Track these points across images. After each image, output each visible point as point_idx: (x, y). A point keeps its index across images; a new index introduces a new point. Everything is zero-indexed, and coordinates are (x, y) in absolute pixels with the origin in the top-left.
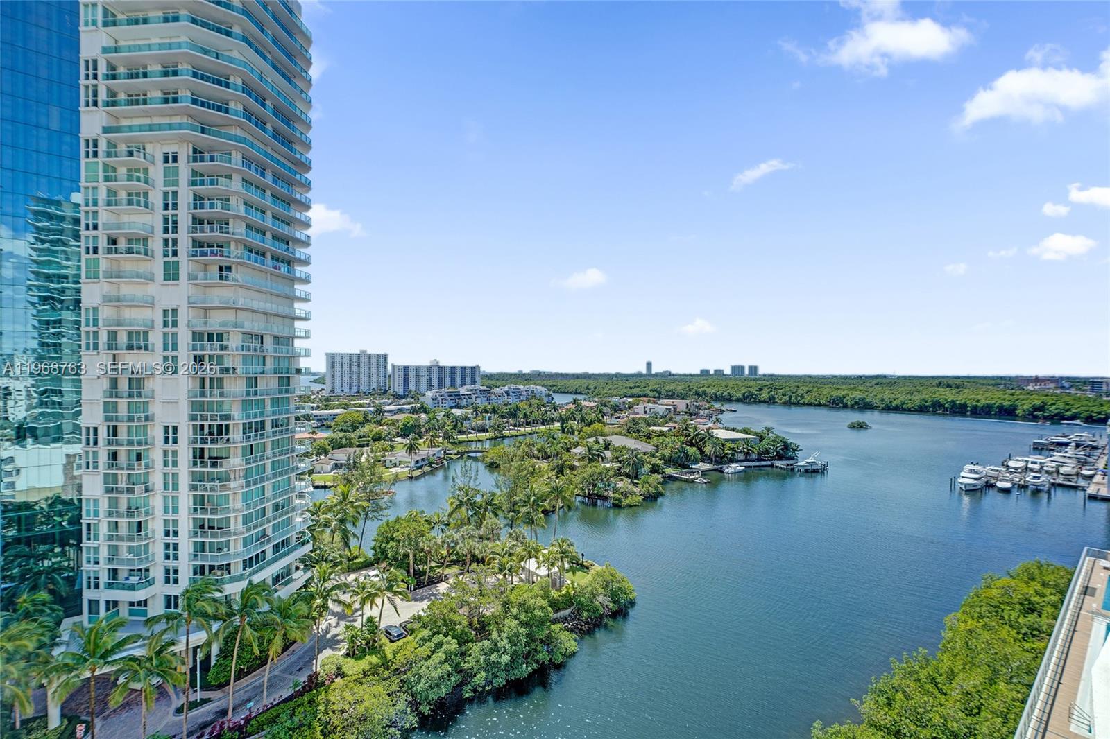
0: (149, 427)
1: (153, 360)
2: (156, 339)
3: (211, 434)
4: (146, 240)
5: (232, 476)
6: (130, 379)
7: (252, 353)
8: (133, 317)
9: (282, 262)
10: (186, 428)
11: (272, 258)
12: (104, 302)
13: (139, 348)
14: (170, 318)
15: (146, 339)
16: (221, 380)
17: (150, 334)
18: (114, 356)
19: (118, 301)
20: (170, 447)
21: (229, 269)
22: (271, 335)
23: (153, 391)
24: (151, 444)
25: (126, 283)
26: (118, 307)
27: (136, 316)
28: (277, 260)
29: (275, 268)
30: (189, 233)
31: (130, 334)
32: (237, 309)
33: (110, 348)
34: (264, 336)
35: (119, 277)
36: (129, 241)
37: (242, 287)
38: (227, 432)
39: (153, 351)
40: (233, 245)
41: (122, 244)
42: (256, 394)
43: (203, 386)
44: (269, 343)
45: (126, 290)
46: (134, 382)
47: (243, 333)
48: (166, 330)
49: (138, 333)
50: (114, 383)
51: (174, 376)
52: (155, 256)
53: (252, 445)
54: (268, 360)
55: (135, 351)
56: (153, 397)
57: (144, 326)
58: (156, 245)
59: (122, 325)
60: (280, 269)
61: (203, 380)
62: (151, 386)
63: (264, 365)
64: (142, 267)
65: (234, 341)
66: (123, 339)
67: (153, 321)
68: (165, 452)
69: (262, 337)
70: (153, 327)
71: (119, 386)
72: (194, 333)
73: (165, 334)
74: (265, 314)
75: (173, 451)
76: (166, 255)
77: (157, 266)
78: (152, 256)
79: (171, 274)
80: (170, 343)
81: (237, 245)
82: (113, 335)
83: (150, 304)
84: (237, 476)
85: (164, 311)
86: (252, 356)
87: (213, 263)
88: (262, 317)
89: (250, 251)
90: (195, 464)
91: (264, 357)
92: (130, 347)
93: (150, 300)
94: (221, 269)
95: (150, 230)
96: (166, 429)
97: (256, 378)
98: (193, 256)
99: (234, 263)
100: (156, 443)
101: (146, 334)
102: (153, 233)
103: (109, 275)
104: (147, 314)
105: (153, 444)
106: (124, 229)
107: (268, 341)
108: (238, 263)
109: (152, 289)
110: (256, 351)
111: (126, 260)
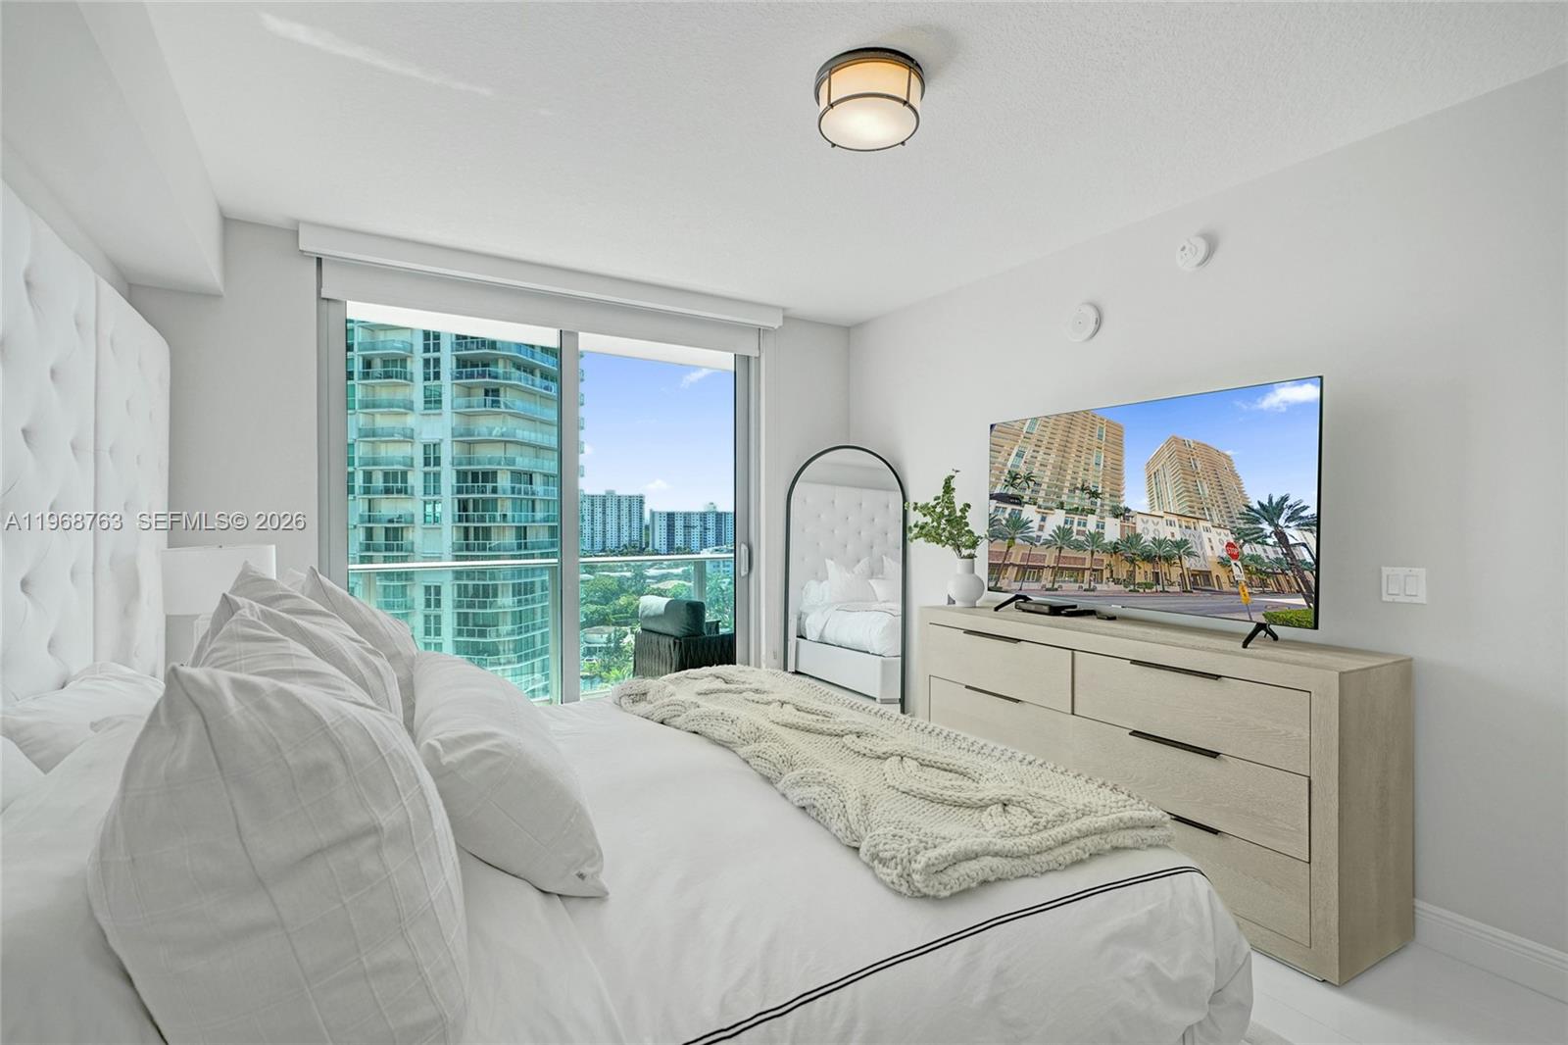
0: (408, 588)
1: (412, 506)
2: (415, 480)
3: (476, 595)
4: (404, 360)
5: (501, 648)
6: (387, 529)
7: (523, 496)
8: (389, 454)
9: (552, 381)
10: (451, 588)
11: (542, 377)
12: (360, 437)
13: (399, 491)
14: (432, 457)
15: (405, 480)
16: (487, 530)
17: (409, 474)
18: (370, 500)
19: (374, 436)
20: (432, 611)
21: (496, 392)
22: (540, 473)
23: (413, 543)
24: (410, 608)
25: (382, 414)
26: (373, 442)
27: (393, 453)
28: (546, 379)
29: (546, 388)
30: (452, 351)
31: (386, 474)
32: (506, 442)
33: (367, 491)
34: (534, 475)
35: (374, 407)
36: (385, 363)
37: (510, 414)
38: (495, 595)
39: (412, 494)
40: (501, 363)
41: (377, 367)
42: (526, 548)
43: (466, 538)
44: (539, 483)
45: (382, 422)
46: (391, 534)
47: (512, 472)
48: (427, 469)
49: (395, 474)
50: (369, 533)
51: (437, 525)
52: (415, 380)
53: (521, 611)
54: (538, 506)
55: (395, 496)
56: (412, 551)
57: (404, 465)
58: (416, 367)
59: (380, 465)
60: (551, 391)
61: (466, 529)
62: (410, 538)
63: (533, 510)
64: (400, 394)
65: (504, 481)
66: (378, 481)
67: (412, 459)
68: (427, 617)
69: (531, 475)
70: (412, 466)
71: (374, 538)
72: (458, 472)
73: (426, 474)
74: (534, 446)
75: (435, 617)
76: (427, 379)
77: (417, 393)
78: (412, 381)
79: (433, 401)
80: (432, 483)
81: (505, 363)
82: (368, 477)
83: (409, 437)
84: (506, 648)
85: (425, 446)
86: (521, 499)
87: (478, 385)
88: (531, 451)
89: (519, 369)
90: (460, 633)
91: (533, 501)
92: (388, 491)
93: (408, 432)
94: (487, 393)
95: (408, 347)
96: (427, 589)
97: (525, 528)
98: (457, 378)
99: (502, 385)
100: (416, 606)
101: (404, 474)
102: (411, 352)
103: (366, 405)
104: (405, 450)
105: (412, 608)
106: (378, 350)
107: (538, 479)
108: (507, 386)
109: (411, 420)
110: (526, 493)
111: (382, 385)
